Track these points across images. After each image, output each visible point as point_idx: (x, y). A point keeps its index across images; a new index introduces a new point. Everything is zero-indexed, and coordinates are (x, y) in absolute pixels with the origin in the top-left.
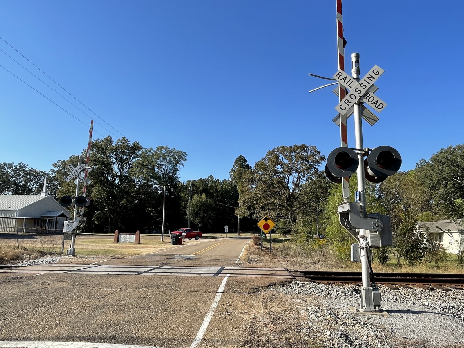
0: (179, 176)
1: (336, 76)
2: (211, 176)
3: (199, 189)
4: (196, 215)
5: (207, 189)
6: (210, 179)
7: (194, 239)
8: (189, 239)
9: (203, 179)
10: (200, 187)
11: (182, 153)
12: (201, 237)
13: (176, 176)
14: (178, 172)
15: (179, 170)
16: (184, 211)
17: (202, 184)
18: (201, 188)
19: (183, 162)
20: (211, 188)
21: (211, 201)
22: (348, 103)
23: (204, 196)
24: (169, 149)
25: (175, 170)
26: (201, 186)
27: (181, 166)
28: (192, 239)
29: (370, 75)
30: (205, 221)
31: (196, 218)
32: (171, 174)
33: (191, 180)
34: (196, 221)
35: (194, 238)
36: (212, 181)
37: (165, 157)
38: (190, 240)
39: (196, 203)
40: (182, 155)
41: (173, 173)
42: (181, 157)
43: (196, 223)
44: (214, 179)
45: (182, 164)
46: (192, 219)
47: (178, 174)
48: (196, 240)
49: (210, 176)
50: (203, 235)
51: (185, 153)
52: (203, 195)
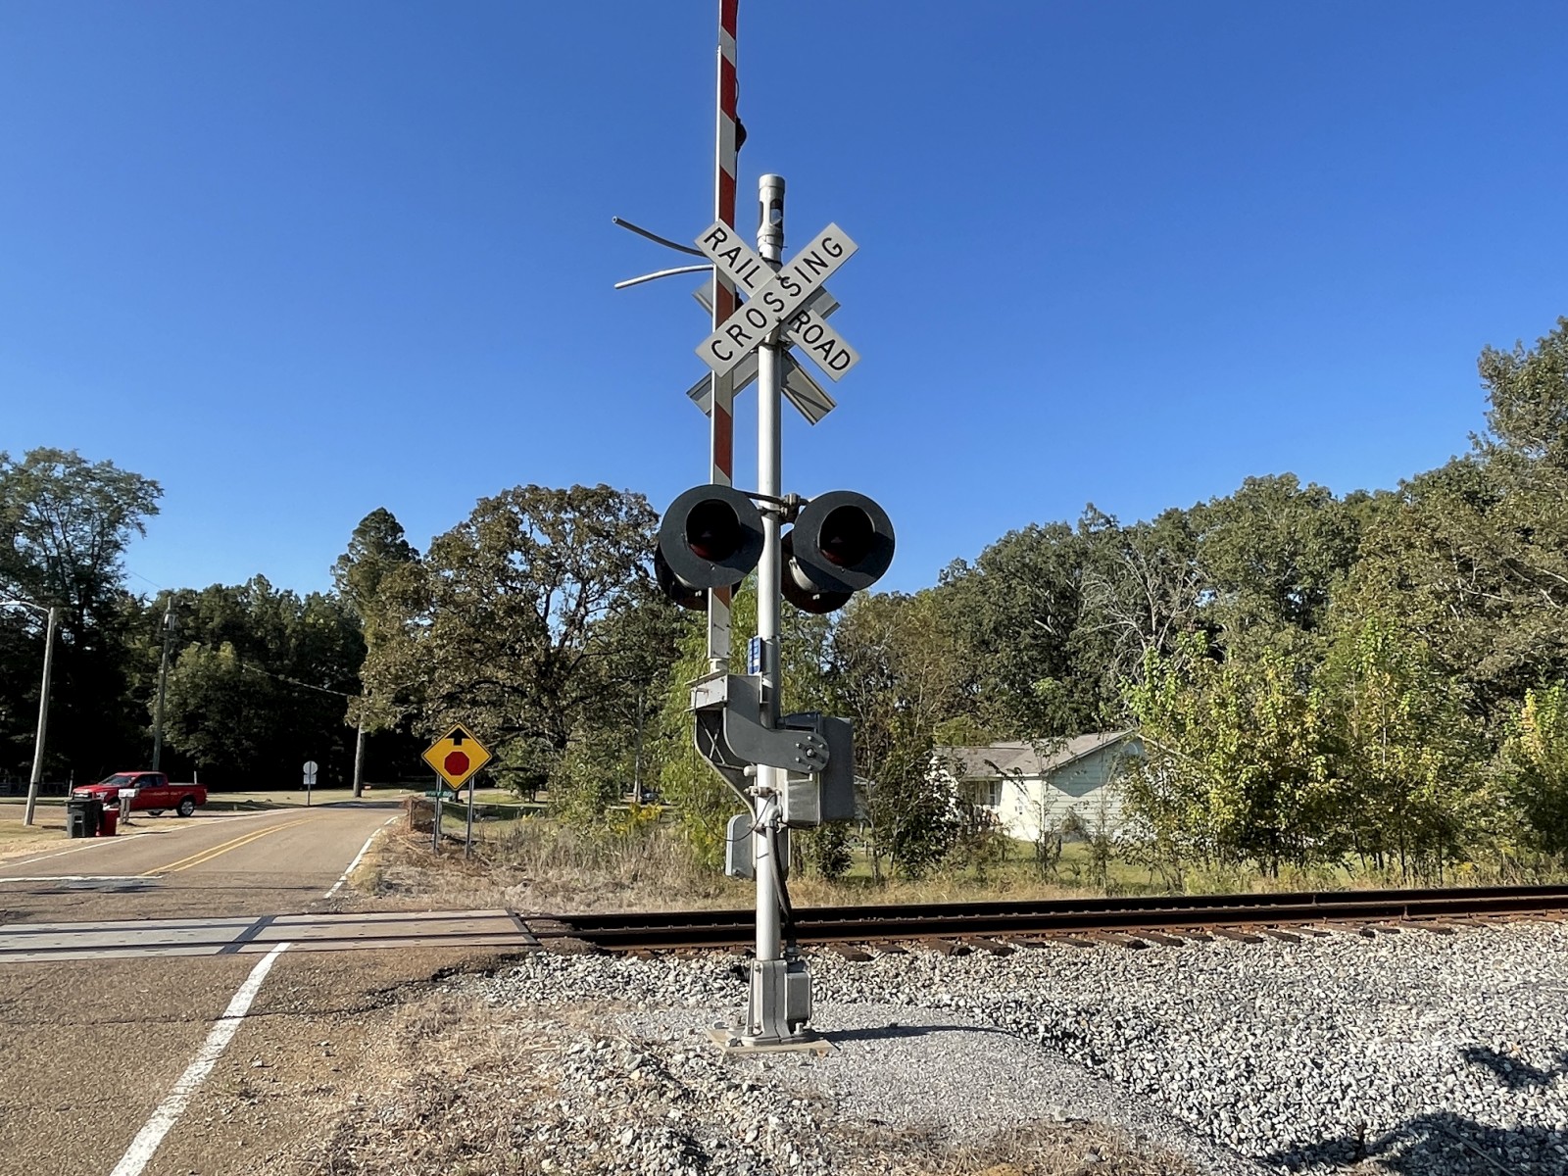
0: (120, 573)
1: (706, 241)
2: (260, 576)
3: (210, 626)
4: (190, 722)
5: (241, 627)
6: (254, 588)
7: (174, 812)
8: (152, 814)
9: (227, 588)
10: (212, 619)
11: (143, 483)
12: (201, 804)
15: (124, 547)
16: (139, 705)
17: (223, 607)
18: (217, 620)
19: (143, 518)
20: (259, 622)
21: (253, 670)
22: (740, 338)
23: (227, 651)
24: (85, 462)
25: (107, 548)
26: (217, 614)
27: (135, 533)
28: (166, 813)
29: (813, 253)
30: (225, 744)
31: (188, 734)
32: (88, 562)
33: (176, 590)
34: (192, 745)
35: (171, 809)
36: (263, 596)
37: (63, 493)
38: (157, 815)
39: (194, 676)
40: (140, 489)
41: (95, 557)
42: (135, 499)
43: (188, 754)
44: (273, 591)
45: (139, 525)
46: (172, 738)
48: (181, 815)
49: (254, 577)
50: (211, 798)
51: (153, 484)
52: (222, 648)
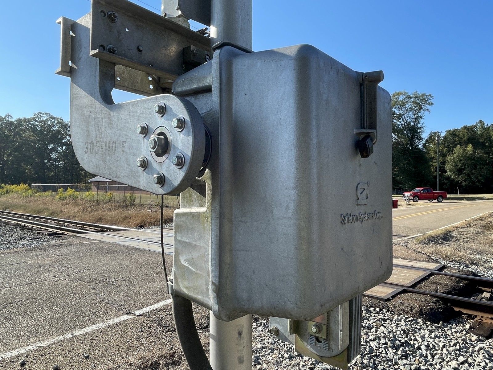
2: (480, 121)
3: (463, 139)
4: (460, 171)
5: (475, 139)
6: (479, 125)
9: (469, 126)
10: (464, 137)
11: (426, 96)
13: (419, 125)
14: (422, 121)
15: (423, 117)
17: (467, 133)
18: (466, 137)
19: (429, 107)
20: (481, 136)
23: (470, 147)
24: (408, 93)
25: (417, 119)
26: (465, 135)
27: (427, 112)
31: (459, 175)
32: (412, 124)
34: (460, 179)
36: (482, 127)
37: (403, 104)
39: (459, 156)
40: (426, 98)
42: (426, 101)
43: (459, 182)
44: (486, 125)
45: (428, 110)
46: (454, 177)
47: (422, 123)
49: (478, 121)
51: (430, 95)
52: (468, 146)
